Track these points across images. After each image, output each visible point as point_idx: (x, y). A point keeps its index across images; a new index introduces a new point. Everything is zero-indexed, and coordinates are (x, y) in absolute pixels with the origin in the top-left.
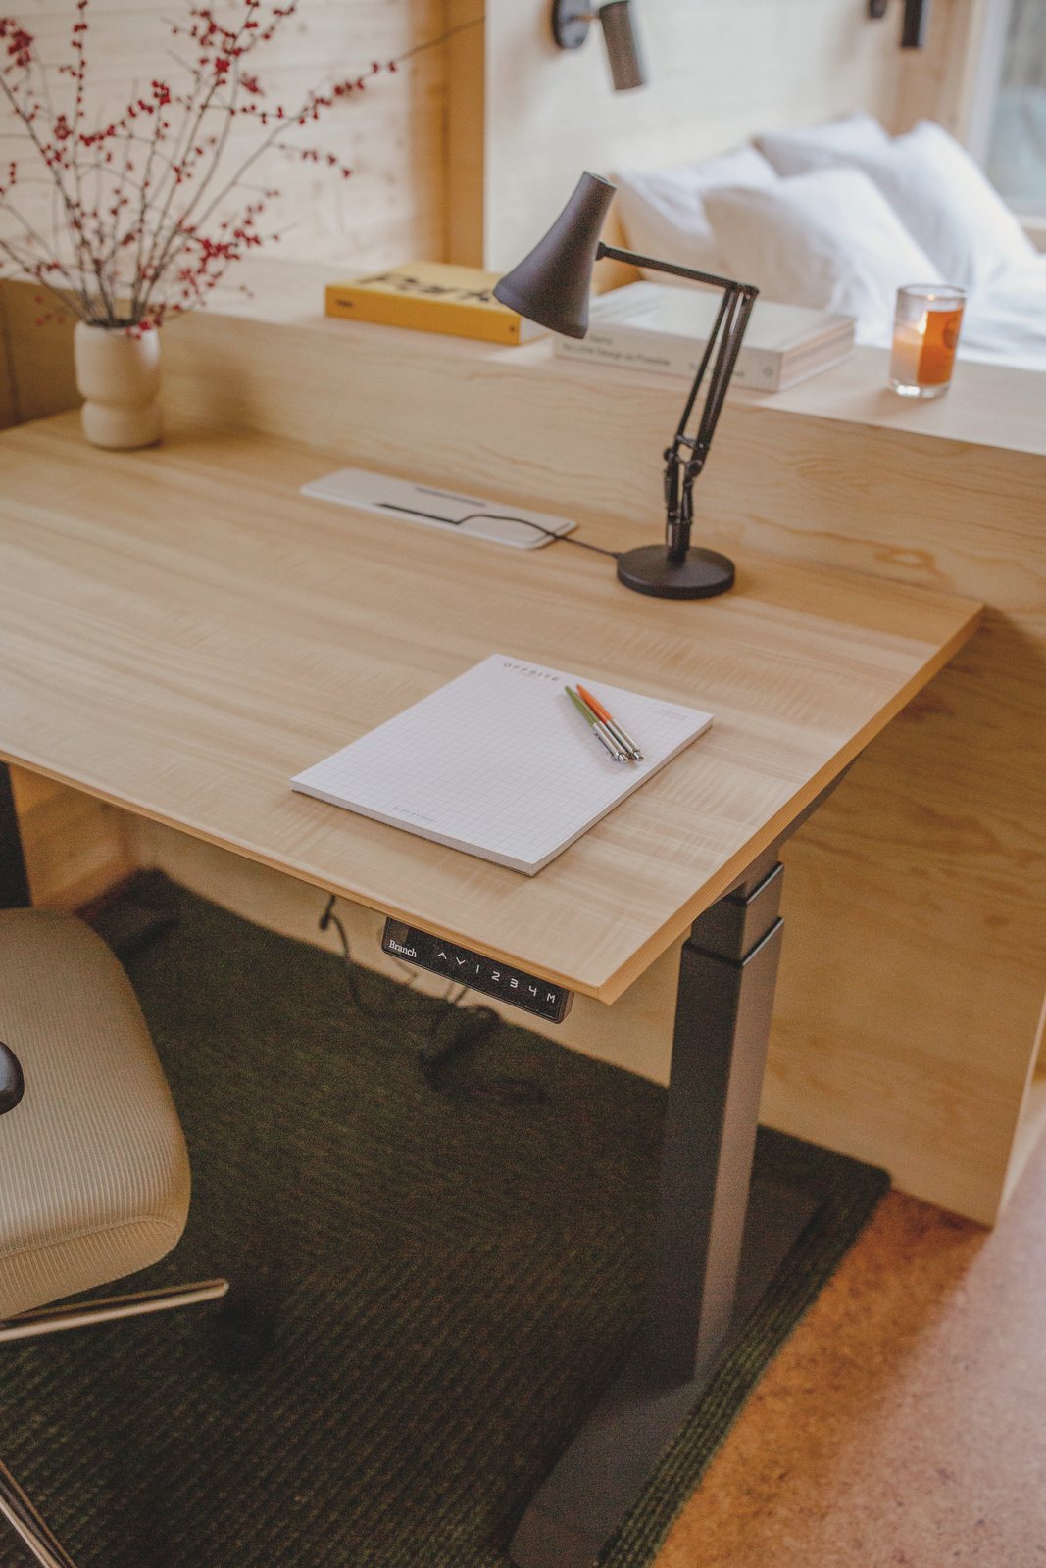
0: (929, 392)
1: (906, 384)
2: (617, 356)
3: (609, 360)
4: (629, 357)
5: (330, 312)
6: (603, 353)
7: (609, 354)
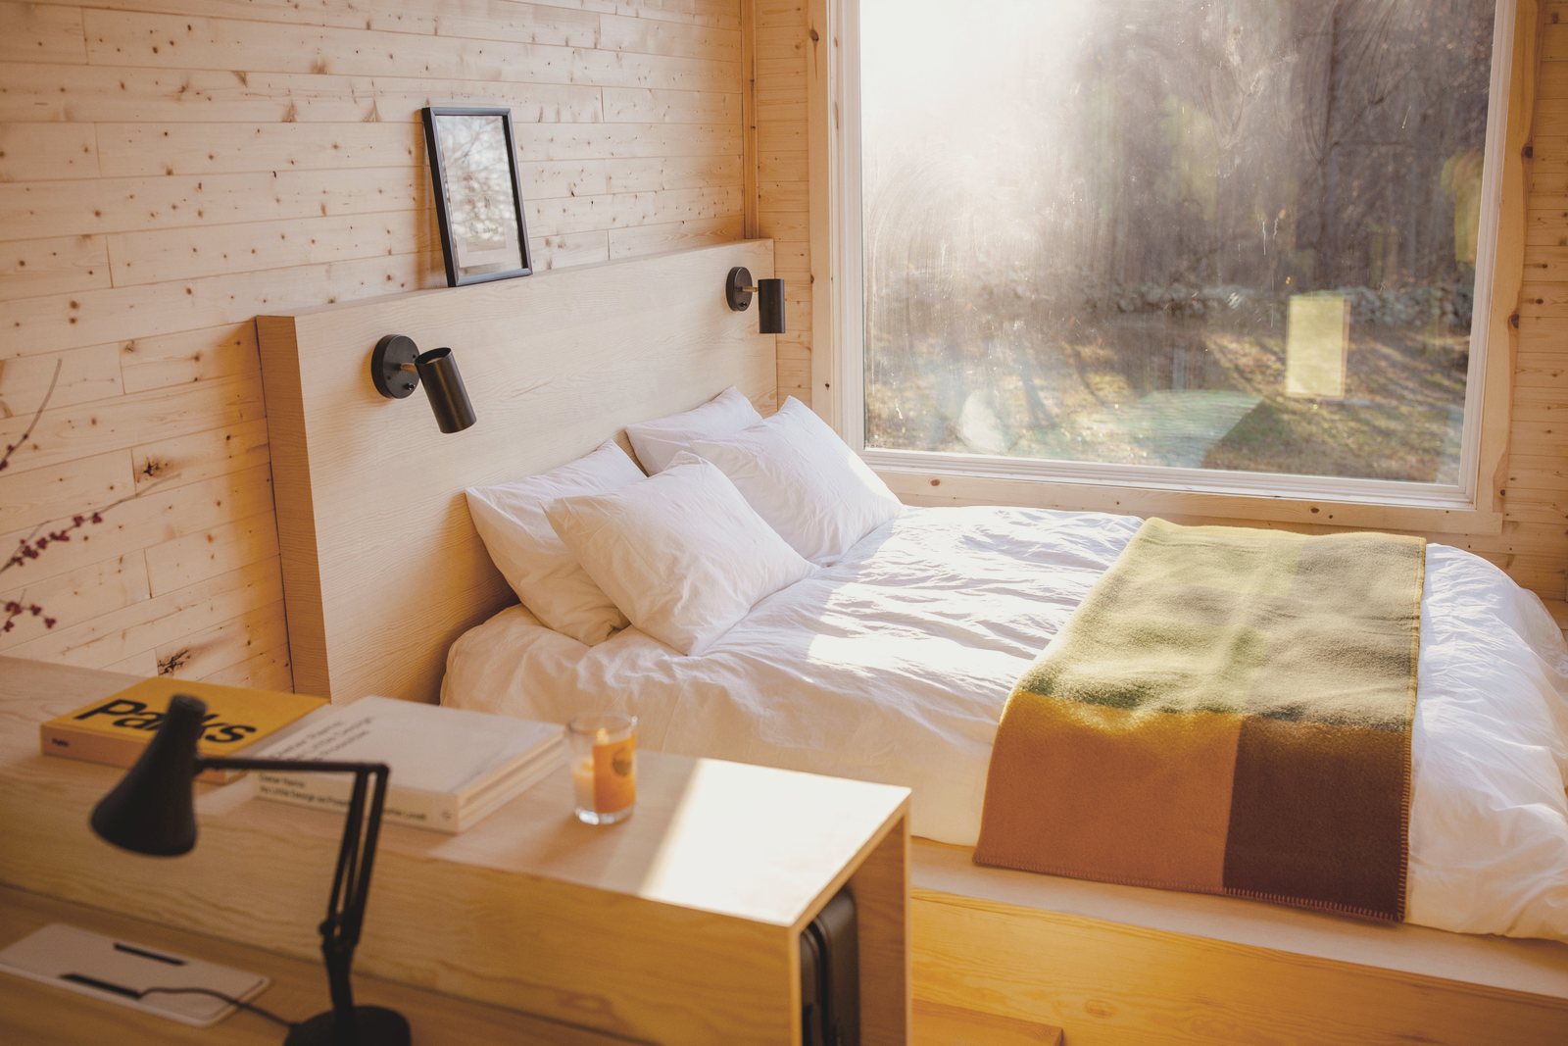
0: (609, 819)
1: (587, 809)
2: (311, 798)
3: (304, 802)
4: (322, 800)
5: (46, 753)
6: (298, 795)
7: (302, 796)
